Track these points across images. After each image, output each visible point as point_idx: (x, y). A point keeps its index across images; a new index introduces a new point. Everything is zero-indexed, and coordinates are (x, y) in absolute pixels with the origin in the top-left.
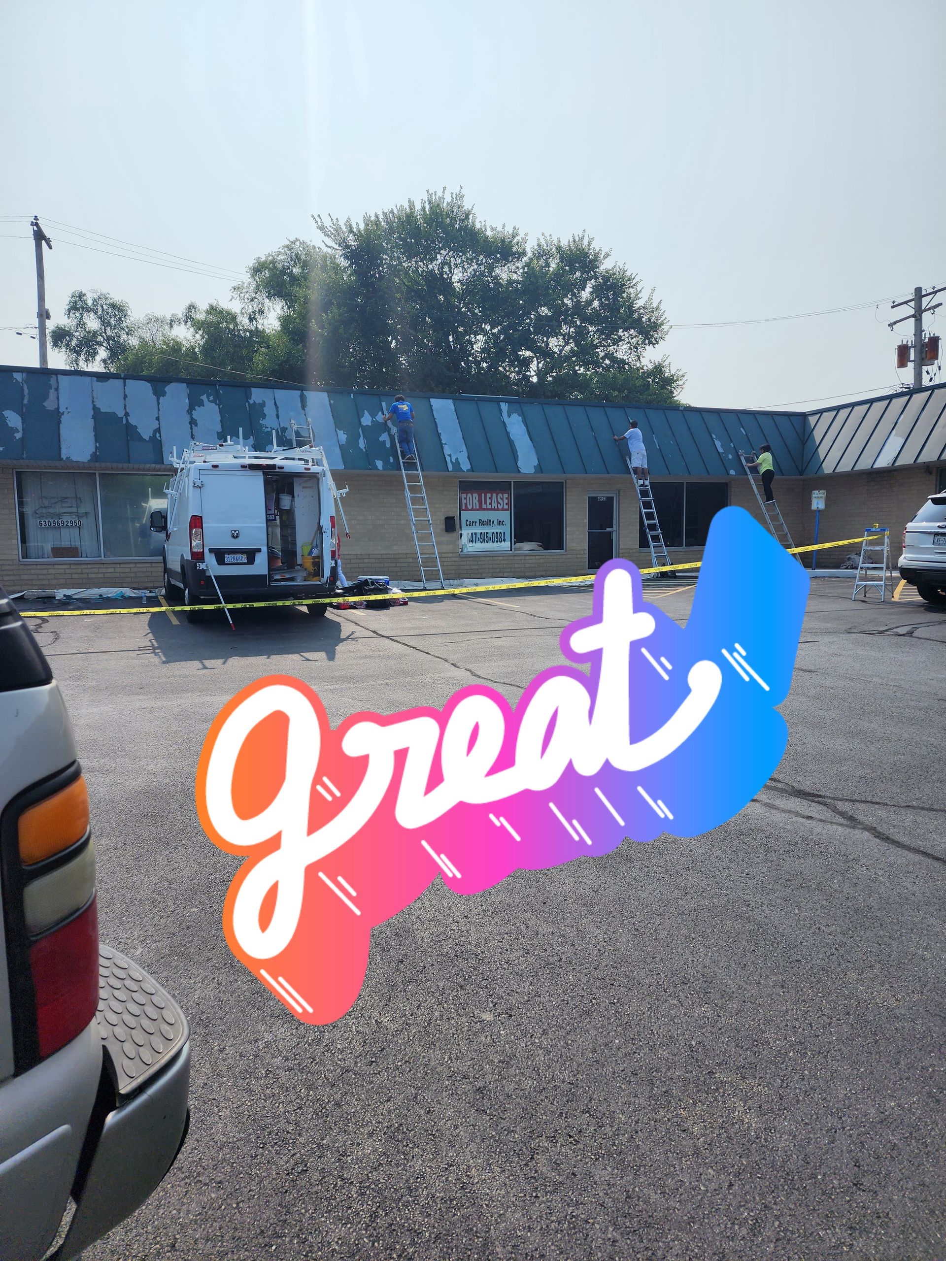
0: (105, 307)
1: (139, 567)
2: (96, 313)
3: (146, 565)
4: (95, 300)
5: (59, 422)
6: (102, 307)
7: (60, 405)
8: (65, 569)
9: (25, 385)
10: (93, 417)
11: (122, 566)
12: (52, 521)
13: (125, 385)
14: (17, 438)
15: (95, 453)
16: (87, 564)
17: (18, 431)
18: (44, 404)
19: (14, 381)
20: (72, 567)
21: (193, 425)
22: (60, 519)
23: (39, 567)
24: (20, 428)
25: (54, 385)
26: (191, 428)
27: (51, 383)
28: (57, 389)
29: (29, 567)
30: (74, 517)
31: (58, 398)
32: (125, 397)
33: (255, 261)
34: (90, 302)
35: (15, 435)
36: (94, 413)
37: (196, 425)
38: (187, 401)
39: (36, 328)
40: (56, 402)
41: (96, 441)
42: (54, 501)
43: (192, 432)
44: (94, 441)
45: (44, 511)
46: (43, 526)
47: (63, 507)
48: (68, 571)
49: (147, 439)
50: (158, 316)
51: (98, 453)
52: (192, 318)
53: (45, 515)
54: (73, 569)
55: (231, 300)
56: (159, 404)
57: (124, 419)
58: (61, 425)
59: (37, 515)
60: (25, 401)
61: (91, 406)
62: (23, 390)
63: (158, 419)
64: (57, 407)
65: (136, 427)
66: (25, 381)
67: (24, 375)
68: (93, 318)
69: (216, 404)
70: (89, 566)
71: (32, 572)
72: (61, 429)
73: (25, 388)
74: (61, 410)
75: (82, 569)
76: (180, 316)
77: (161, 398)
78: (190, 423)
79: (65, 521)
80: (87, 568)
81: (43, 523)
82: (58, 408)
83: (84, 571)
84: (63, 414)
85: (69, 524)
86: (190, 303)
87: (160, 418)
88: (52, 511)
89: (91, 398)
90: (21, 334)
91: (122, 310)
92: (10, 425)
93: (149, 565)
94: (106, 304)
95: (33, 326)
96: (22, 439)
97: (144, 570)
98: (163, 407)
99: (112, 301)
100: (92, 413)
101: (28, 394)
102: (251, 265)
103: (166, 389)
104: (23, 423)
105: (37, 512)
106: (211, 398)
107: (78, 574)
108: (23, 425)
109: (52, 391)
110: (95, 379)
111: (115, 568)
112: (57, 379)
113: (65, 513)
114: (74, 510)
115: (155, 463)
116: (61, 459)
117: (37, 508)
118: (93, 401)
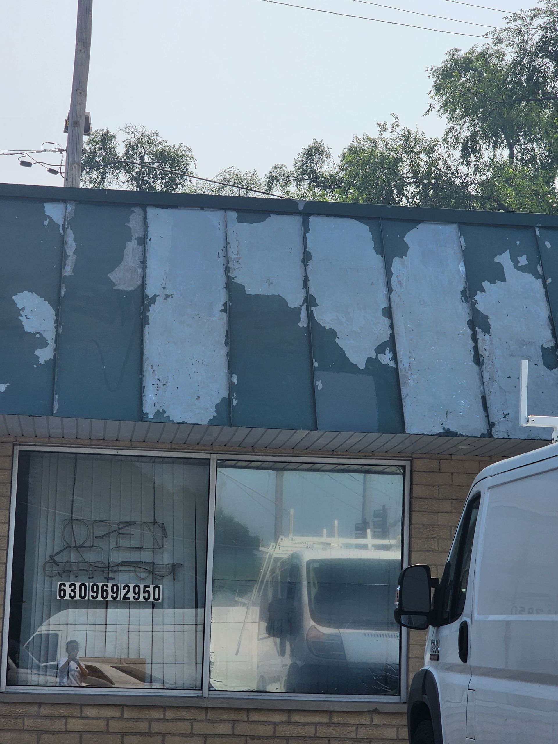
0: (147, 159)
1: (296, 724)
2: (129, 171)
3: (317, 719)
4: (130, 147)
5: (144, 321)
6: (142, 159)
7: (147, 279)
8: (108, 719)
9: (70, 231)
10: (226, 308)
11: (254, 717)
12: (89, 585)
13: (306, 229)
14: (42, 361)
15: (227, 402)
16: (165, 708)
17: (44, 344)
18: (111, 276)
19: (46, 223)
20: (127, 714)
21: (479, 330)
22: (108, 579)
23: (44, 711)
24: (50, 336)
25: (137, 231)
26: (475, 338)
27: (130, 225)
28: (143, 241)
29: (20, 710)
30: (143, 575)
31: (144, 262)
32: (306, 258)
33: (447, 57)
34: (121, 151)
35: (38, 352)
36: (230, 297)
37: (487, 329)
38: (462, 267)
39: (61, 151)
40: (140, 271)
41: (232, 368)
42: (99, 531)
43: (476, 348)
44: (225, 370)
45: (74, 557)
46: (67, 597)
47: (119, 548)
48: (114, 726)
49: (362, 365)
50: (243, 174)
51: (235, 402)
52: (313, 171)
53: (75, 569)
54: (129, 720)
55: (427, 113)
56: (389, 274)
57: (303, 314)
58: (147, 329)
59: (56, 568)
60: (68, 271)
61: (222, 280)
62: (63, 243)
63: (388, 312)
64: (139, 282)
65: (333, 333)
66: (69, 222)
67: (70, 208)
68: (124, 179)
69: (537, 275)
70: (169, 714)
71: (29, 723)
72: (146, 337)
73: (70, 238)
74: (150, 292)
75: (150, 721)
76: (290, 168)
77: (396, 262)
78: (472, 324)
79: (121, 585)
80: (164, 720)
81: (69, 591)
82: (143, 286)
83: (156, 727)
84: (153, 300)
85: (131, 595)
86: (311, 142)
87: (394, 310)
88: (92, 557)
89: (222, 261)
90: (28, 164)
91: (179, 163)
92: (27, 329)
93: (324, 719)
94: (150, 153)
95: (55, 147)
96: (53, 363)
97: (310, 731)
98: (400, 282)
99: (160, 147)
100: (222, 296)
101: (75, 252)
102: (438, 64)
103: (406, 239)
104: (57, 322)
105: (56, 558)
106: (523, 260)
107: (140, 734)
108: (56, 328)
109: (132, 246)
110: (233, 215)
111: (234, 722)
112: (145, 218)
113: (123, 564)
114: (146, 557)
115: (382, 430)
116: (141, 417)
117: (57, 549)
118: (227, 270)
